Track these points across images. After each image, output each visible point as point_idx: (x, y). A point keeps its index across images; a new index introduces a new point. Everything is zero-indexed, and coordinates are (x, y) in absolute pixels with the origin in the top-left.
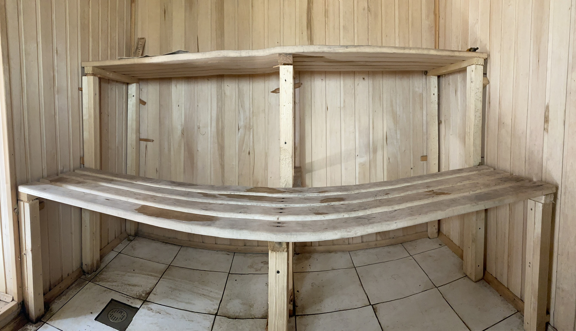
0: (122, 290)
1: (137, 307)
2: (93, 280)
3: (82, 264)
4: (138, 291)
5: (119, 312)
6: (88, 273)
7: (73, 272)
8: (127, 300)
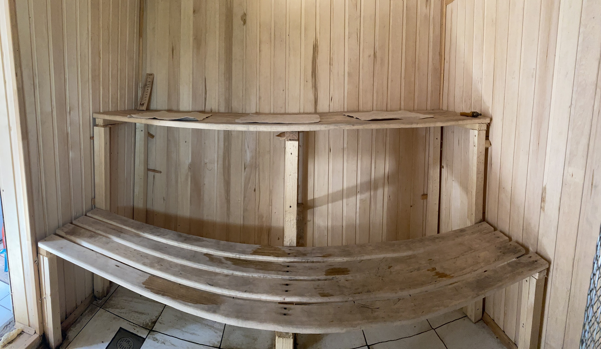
0: (129, 317)
1: (144, 337)
2: (104, 306)
3: (93, 290)
4: (145, 320)
5: (126, 341)
6: (99, 299)
7: (86, 299)
8: (134, 328)
